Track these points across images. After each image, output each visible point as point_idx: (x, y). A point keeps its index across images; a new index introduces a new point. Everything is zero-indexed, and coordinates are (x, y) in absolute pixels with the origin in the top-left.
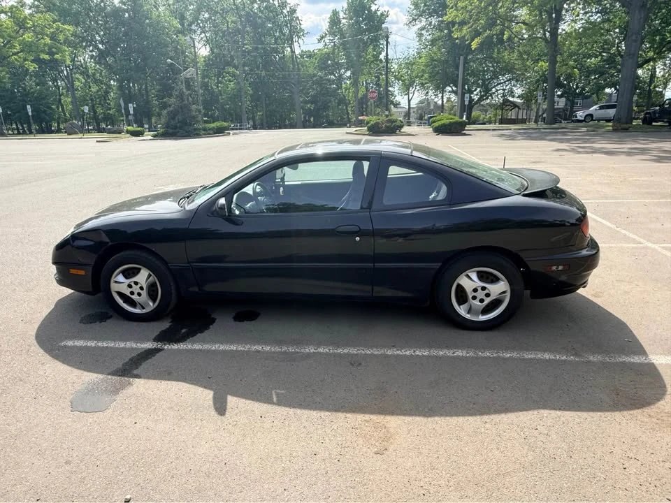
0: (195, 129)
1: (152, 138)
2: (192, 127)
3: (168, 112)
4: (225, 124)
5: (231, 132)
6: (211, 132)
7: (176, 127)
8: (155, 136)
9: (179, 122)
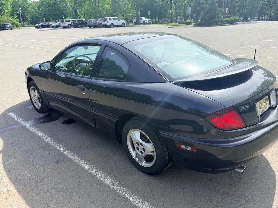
0: (216, 21)
1: (194, 26)
2: (215, 20)
3: (204, 12)
4: (237, 18)
5: (239, 23)
6: (226, 23)
7: (206, 20)
8: (195, 25)
9: (208, 17)
